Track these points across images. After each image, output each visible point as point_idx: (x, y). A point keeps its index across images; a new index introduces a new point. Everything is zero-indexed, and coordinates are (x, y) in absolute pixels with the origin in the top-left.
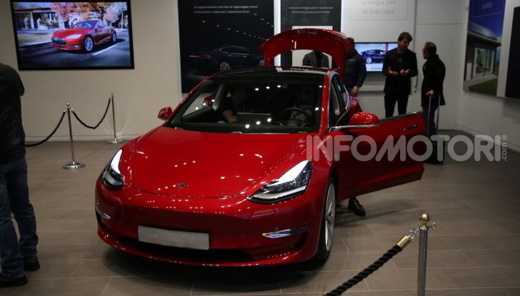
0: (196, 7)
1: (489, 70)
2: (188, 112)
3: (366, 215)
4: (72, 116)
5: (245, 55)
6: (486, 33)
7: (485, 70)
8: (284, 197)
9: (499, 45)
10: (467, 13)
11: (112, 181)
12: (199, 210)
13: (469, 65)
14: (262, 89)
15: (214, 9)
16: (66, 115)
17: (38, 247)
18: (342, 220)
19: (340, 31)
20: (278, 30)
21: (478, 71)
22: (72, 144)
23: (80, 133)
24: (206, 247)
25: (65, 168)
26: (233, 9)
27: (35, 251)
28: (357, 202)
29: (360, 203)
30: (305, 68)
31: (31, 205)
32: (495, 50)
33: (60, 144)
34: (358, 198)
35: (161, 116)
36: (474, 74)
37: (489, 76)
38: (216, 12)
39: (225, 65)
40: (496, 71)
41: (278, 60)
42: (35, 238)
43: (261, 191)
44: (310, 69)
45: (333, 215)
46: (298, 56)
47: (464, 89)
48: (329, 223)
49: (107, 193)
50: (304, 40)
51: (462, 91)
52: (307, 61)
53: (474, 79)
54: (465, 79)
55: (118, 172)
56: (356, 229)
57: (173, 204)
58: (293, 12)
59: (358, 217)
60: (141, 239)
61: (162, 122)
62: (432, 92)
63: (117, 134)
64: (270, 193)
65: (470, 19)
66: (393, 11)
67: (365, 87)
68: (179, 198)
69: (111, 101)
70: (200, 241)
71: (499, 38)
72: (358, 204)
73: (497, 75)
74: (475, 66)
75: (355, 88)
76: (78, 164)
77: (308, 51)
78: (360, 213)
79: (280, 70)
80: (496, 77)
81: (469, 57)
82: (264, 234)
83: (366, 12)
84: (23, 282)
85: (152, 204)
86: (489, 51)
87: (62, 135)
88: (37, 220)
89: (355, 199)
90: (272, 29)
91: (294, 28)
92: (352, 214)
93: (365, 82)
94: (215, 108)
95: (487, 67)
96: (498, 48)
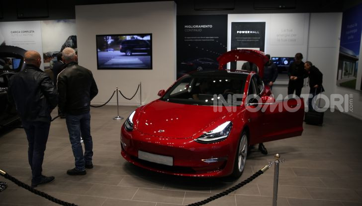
0: (186, 38)
1: (351, 74)
2: (173, 93)
3: (268, 153)
4: (119, 93)
5: (211, 63)
6: (350, 53)
7: (349, 74)
8: (215, 140)
9: (358, 60)
10: (339, 42)
11: (128, 126)
12: (172, 145)
13: (340, 71)
14: (217, 81)
15: (195, 39)
16: (116, 92)
17: (93, 157)
18: (253, 156)
19: (264, 51)
20: (229, 49)
21: (345, 75)
22: (118, 107)
23: (123, 102)
24: (171, 164)
25: (114, 119)
26: (205, 39)
27: (91, 159)
28: (264, 146)
29: (265, 147)
30: (243, 71)
31: (91, 137)
32: (355, 63)
33: (112, 107)
34: (264, 144)
35: (159, 94)
36: (343, 77)
37: (351, 78)
38: (196, 40)
39: (200, 68)
40: (355, 75)
41: (229, 65)
42: (92, 153)
43: (202, 137)
44: (245, 72)
45: (246, 152)
46: (240, 64)
47: (337, 85)
48: (243, 157)
49: (126, 132)
50: (243, 55)
51: (336, 86)
52: (244, 67)
53: (343, 79)
54: (337, 79)
55: (132, 122)
56: (260, 161)
57: (159, 141)
58: (238, 40)
59: (262, 155)
60: (139, 158)
61: (159, 97)
62: (316, 86)
63: (142, 103)
64: (207, 138)
65: (341, 45)
66: (295, 40)
67: (276, 82)
68: (163, 137)
69: (140, 86)
70: (168, 161)
71: (357, 56)
72: (264, 148)
73: (356, 77)
74: (344, 72)
75: (271, 82)
76: (120, 117)
77: (246, 62)
78: (264, 152)
79: (229, 72)
80: (355, 78)
81: (340, 66)
82: (203, 160)
83: (279, 40)
84: (84, 173)
85: (149, 140)
86: (351, 63)
87: (113, 102)
88: (93, 144)
89: (262, 144)
90: (226, 49)
91: (238, 49)
92: (260, 153)
93: (277, 79)
94: (189, 91)
95: (351, 72)
96: (357, 62)
